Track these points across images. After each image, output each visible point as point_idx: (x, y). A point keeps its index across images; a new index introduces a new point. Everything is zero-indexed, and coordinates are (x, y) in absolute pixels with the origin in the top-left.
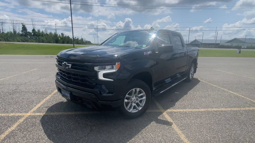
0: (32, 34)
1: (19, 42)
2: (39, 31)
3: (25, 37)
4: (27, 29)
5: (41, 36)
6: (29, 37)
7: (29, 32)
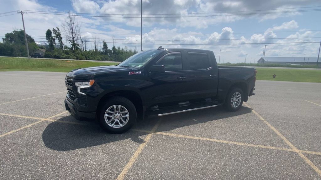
0: (112, 52)
1: (99, 60)
2: (119, 48)
3: (105, 55)
4: (108, 46)
5: (121, 54)
6: (109, 55)
7: (109, 50)
